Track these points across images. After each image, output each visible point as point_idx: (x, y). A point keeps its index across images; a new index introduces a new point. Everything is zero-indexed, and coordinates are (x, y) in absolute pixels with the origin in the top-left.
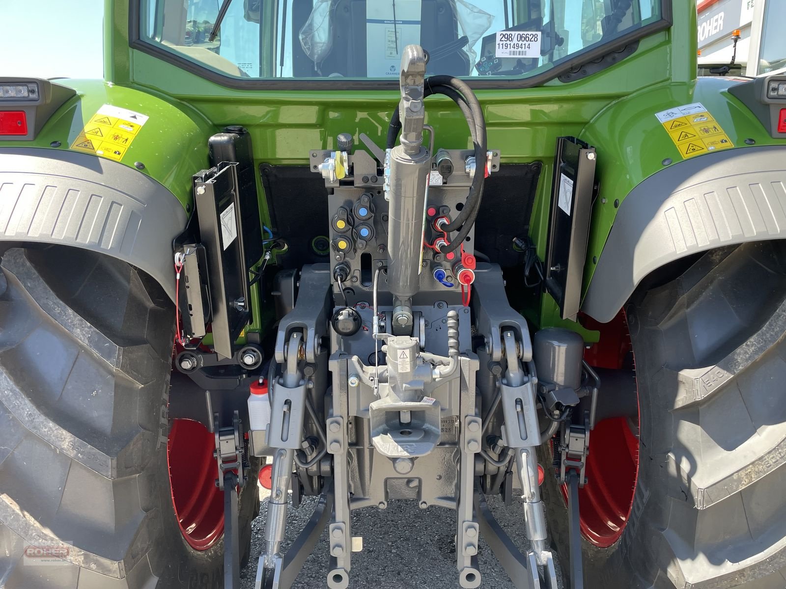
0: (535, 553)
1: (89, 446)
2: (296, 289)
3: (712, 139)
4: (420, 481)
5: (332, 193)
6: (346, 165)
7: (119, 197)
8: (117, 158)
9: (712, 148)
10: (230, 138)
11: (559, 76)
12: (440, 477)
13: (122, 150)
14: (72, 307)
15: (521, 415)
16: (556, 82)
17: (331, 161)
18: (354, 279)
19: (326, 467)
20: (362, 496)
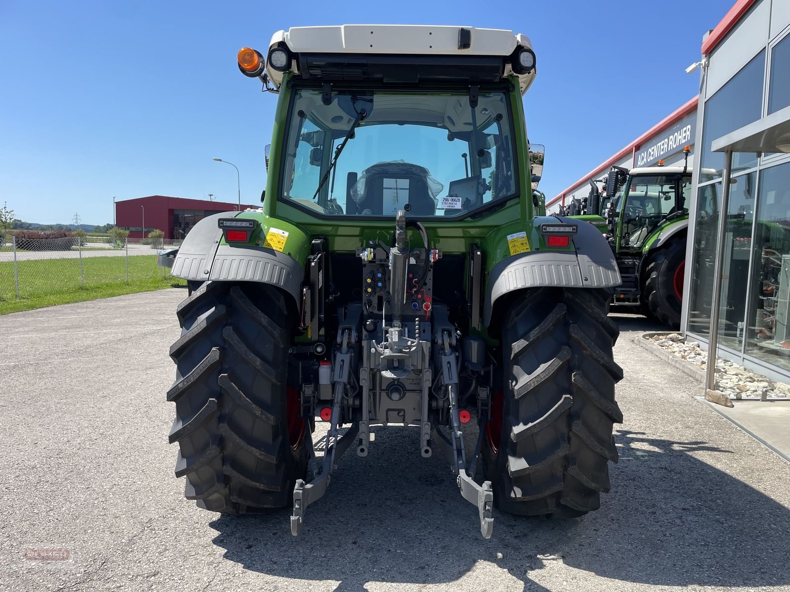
0: (455, 432)
1: (267, 365)
2: (345, 314)
3: (523, 248)
4: (404, 411)
5: (365, 266)
6: (372, 254)
7: (283, 266)
8: (281, 251)
9: (522, 252)
10: (321, 242)
11: (471, 217)
12: (414, 409)
13: (282, 247)
14: (260, 310)
15: (449, 369)
16: (469, 219)
17: (366, 253)
18: (374, 308)
19: (357, 402)
20: (374, 418)
